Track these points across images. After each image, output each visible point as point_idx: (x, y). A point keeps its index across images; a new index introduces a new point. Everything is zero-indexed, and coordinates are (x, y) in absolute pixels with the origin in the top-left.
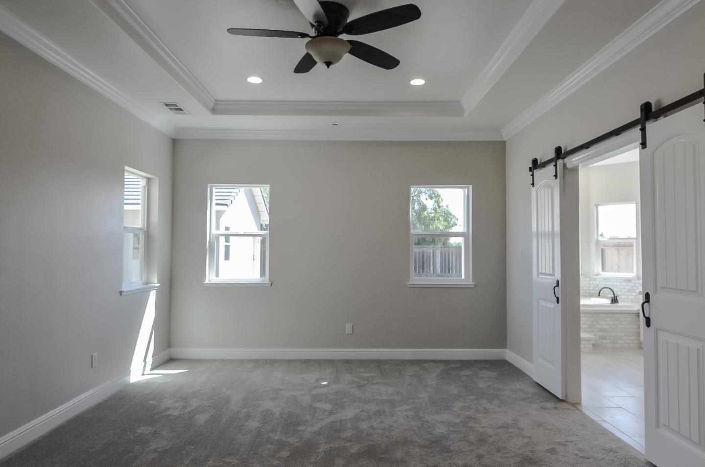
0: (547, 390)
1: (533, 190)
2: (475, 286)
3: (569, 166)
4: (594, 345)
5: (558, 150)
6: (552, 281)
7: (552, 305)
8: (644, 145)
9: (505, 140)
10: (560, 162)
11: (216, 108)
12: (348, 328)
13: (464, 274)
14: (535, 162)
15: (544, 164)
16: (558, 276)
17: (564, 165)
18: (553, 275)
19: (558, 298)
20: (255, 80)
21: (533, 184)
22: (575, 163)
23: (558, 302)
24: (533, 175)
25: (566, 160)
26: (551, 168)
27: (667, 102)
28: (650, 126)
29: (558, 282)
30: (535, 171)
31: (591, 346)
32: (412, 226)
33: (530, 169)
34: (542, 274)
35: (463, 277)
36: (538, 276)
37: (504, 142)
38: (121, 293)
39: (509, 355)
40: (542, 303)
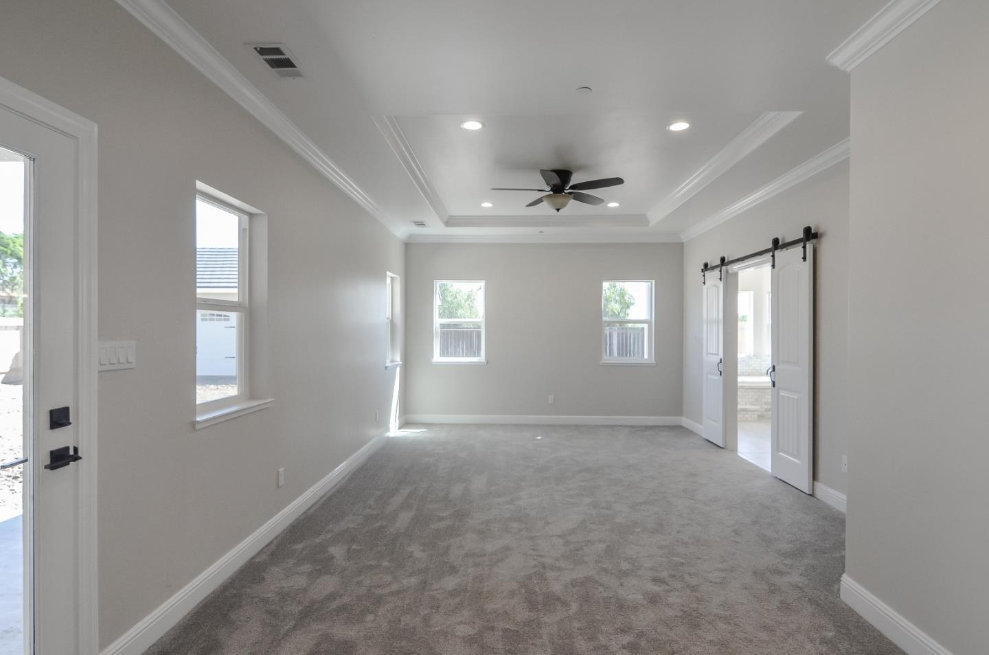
0: (712, 443)
1: (705, 287)
2: (657, 364)
3: (730, 271)
4: (759, 416)
5: (723, 260)
6: (716, 359)
7: (717, 377)
8: (773, 266)
9: (684, 241)
10: (724, 268)
11: (450, 222)
12: (551, 398)
13: (646, 354)
14: (706, 265)
15: (713, 268)
16: (721, 355)
17: (727, 271)
18: (717, 354)
19: (721, 372)
20: (487, 205)
21: (704, 283)
22: (736, 270)
23: (721, 375)
24: (704, 276)
25: (729, 267)
26: (717, 272)
27: (788, 240)
28: (777, 253)
29: (721, 360)
30: (706, 272)
31: (756, 416)
32: (603, 315)
33: (702, 271)
34: (710, 354)
35: (646, 356)
36: (707, 355)
37: (683, 243)
38: (386, 367)
39: (685, 421)
40: (710, 376)
